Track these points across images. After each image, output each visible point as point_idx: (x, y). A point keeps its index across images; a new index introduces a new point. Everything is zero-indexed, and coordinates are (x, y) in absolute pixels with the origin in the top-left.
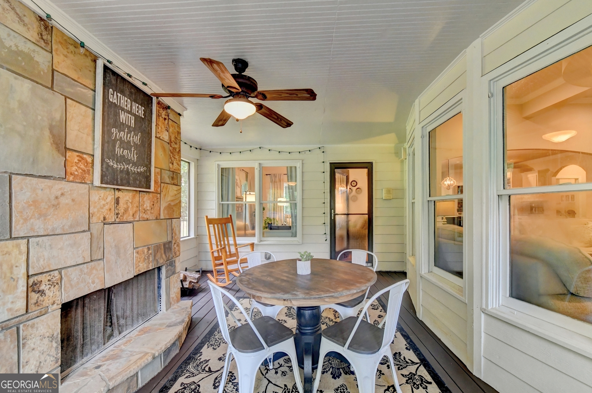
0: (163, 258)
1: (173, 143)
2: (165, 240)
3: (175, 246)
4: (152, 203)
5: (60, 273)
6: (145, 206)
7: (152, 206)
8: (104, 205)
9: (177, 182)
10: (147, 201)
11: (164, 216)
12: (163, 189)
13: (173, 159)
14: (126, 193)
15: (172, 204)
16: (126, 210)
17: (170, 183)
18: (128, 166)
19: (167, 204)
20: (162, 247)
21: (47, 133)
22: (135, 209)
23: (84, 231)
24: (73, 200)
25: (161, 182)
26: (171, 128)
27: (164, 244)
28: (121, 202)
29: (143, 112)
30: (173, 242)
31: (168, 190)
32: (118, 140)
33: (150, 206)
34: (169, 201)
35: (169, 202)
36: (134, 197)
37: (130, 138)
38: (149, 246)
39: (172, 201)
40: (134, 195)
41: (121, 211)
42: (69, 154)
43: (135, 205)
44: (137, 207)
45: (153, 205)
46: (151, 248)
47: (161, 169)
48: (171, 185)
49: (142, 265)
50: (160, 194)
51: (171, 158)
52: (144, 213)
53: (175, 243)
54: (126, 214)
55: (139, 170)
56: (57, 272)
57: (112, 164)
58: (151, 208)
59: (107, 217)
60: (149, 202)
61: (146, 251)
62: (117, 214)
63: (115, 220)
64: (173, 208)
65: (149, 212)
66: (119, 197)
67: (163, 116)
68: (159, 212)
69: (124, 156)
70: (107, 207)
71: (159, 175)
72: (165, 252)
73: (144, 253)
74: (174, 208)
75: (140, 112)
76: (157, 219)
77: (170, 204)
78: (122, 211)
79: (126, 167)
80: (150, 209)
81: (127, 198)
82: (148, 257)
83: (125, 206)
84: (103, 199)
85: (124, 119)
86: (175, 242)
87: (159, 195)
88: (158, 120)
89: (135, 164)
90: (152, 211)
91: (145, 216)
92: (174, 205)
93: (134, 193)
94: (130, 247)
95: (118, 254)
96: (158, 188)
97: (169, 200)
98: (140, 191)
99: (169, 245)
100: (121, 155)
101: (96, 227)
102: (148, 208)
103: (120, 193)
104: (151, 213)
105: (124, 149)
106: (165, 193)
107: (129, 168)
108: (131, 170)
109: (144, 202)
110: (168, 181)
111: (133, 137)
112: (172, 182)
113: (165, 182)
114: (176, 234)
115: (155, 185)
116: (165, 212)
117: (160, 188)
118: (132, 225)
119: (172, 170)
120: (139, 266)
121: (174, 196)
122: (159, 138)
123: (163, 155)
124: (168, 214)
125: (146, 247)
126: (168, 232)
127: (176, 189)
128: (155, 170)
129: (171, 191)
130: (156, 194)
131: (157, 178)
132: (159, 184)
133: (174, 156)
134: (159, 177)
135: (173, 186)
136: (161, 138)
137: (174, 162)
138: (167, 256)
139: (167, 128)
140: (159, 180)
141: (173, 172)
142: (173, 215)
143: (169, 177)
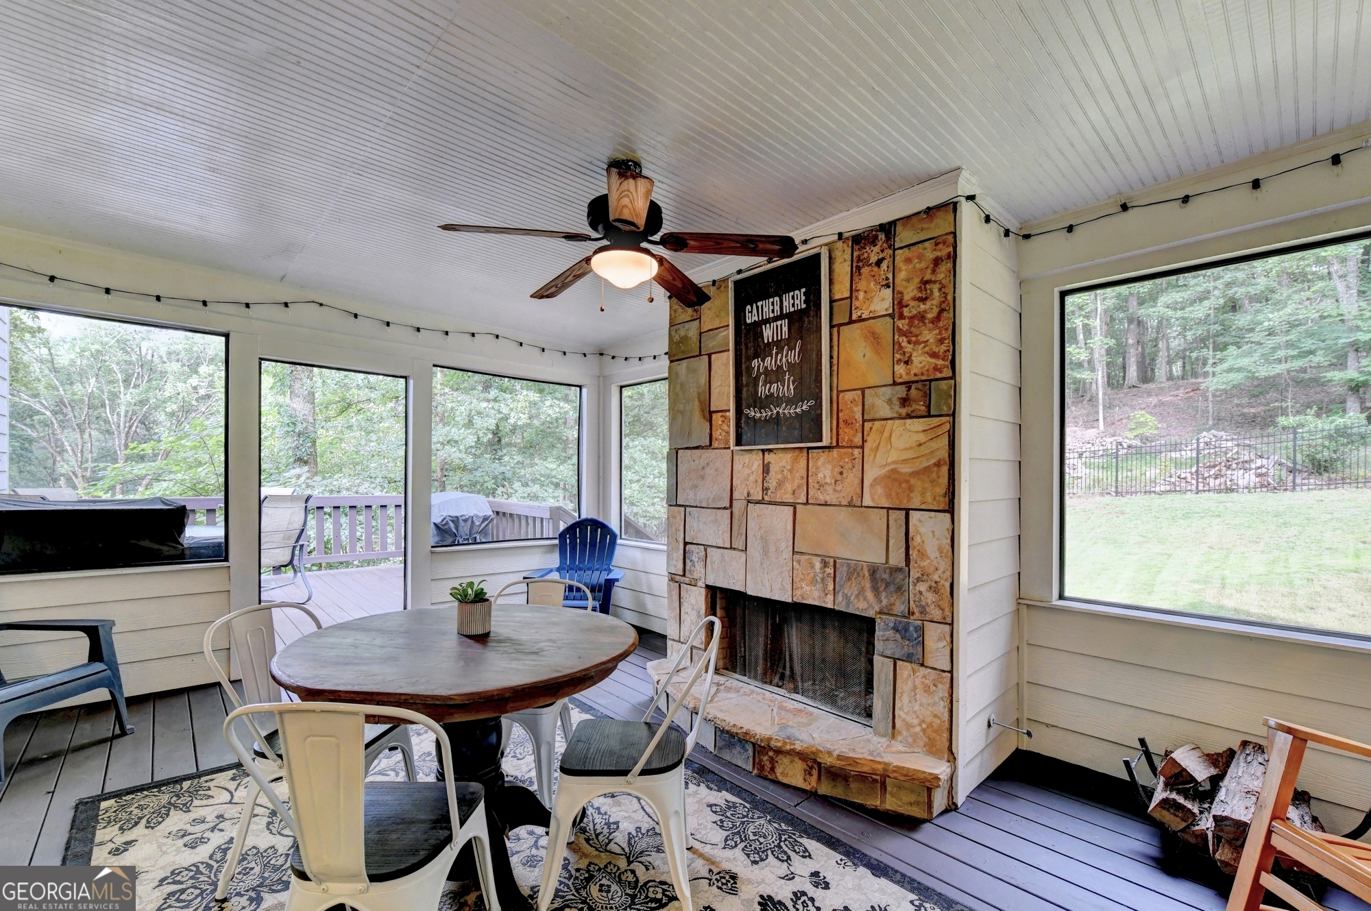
0: (865, 599)
1: (912, 303)
2: (878, 558)
3: (922, 587)
4: (838, 469)
5: (706, 550)
6: (821, 475)
7: (839, 477)
8: (749, 475)
9: (923, 408)
10: (824, 467)
11: (873, 499)
12: (868, 435)
13: (908, 348)
14: (780, 455)
15: (906, 469)
16: (780, 484)
17: (895, 415)
18: (778, 409)
19: (884, 471)
20: (867, 574)
21: (696, 403)
22: (796, 482)
23: (725, 508)
24: (716, 470)
25: (864, 421)
26: (904, 268)
27: (874, 571)
28: (774, 468)
29: (803, 298)
30: (915, 574)
31: (886, 434)
32: (761, 374)
33: (833, 477)
34: (894, 462)
35: (893, 466)
36: (795, 460)
37: (781, 360)
38: (827, 559)
39: (905, 461)
40: (797, 456)
41: (772, 484)
42: (714, 416)
43: (797, 475)
44: (802, 478)
45: (841, 473)
46: (832, 563)
47: (863, 390)
48: (897, 422)
49: (808, 588)
50: (862, 447)
51: (901, 347)
52: (819, 489)
53: (918, 580)
54: (781, 489)
55: (798, 410)
56: (702, 547)
57: (753, 414)
58: (836, 481)
59: (752, 491)
60: (830, 467)
61: (818, 565)
62: (767, 489)
63: (763, 499)
64: (907, 482)
65: (830, 489)
66: (769, 463)
67: (874, 259)
68: (859, 491)
69: (772, 395)
70: (752, 478)
71: (857, 406)
72: (875, 589)
73: (813, 567)
74: (913, 481)
75: (797, 302)
76: (850, 505)
77: (894, 471)
78: (774, 484)
79: (775, 411)
80: (833, 482)
81: (783, 463)
82: (823, 579)
83: (779, 476)
84: (748, 467)
85: (771, 334)
86: (919, 575)
87: (857, 452)
88: (856, 278)
89: (790, 402)
90: (839, 488)
91: (822, 498)
92: (915, 474)
93: (797, 452)
94: (787, 547)
95: (765, 551)
96: (854, 435)
97: (889, 460)
98: (809, 448)
99: (891, 574)
100: (767, 396)
101: (738, 506)
102: (828, 480)
103: (772, 455)
104: (835, 490)
105: (771, 384)
106: (875, 445)
107: (781, 411)
108: (784, 414)
109: (817, 468)
110: (886, 411)
111: (787, 356)
112: (904, 411)
113: (877, 416)
114: (923, 554)
115: (846, 430)
116: (879, 490)
117: (860, 435)
118: (792, 508)
119: (905, 378)
120: (802, 588)
121: (911, 448)
122: (860, 320)
123: (870, 353)
124: (889, 496)
125: (819, 559)
126: (891, 542)
127: (921, 429)
128: (843, 397)
129: (901, 435)
130: (850, 450)
131: (852, 412)
132: (858, 425)
133: (917, 336)
134: (857, 411)
135: (909, 421)
136: (864, 316)
137: (915, 354)
138: (885, 602)
139: (887, 279)
140: (859, 416)
141: (908, 385)
142: (909, 498)
143: (889, 402)
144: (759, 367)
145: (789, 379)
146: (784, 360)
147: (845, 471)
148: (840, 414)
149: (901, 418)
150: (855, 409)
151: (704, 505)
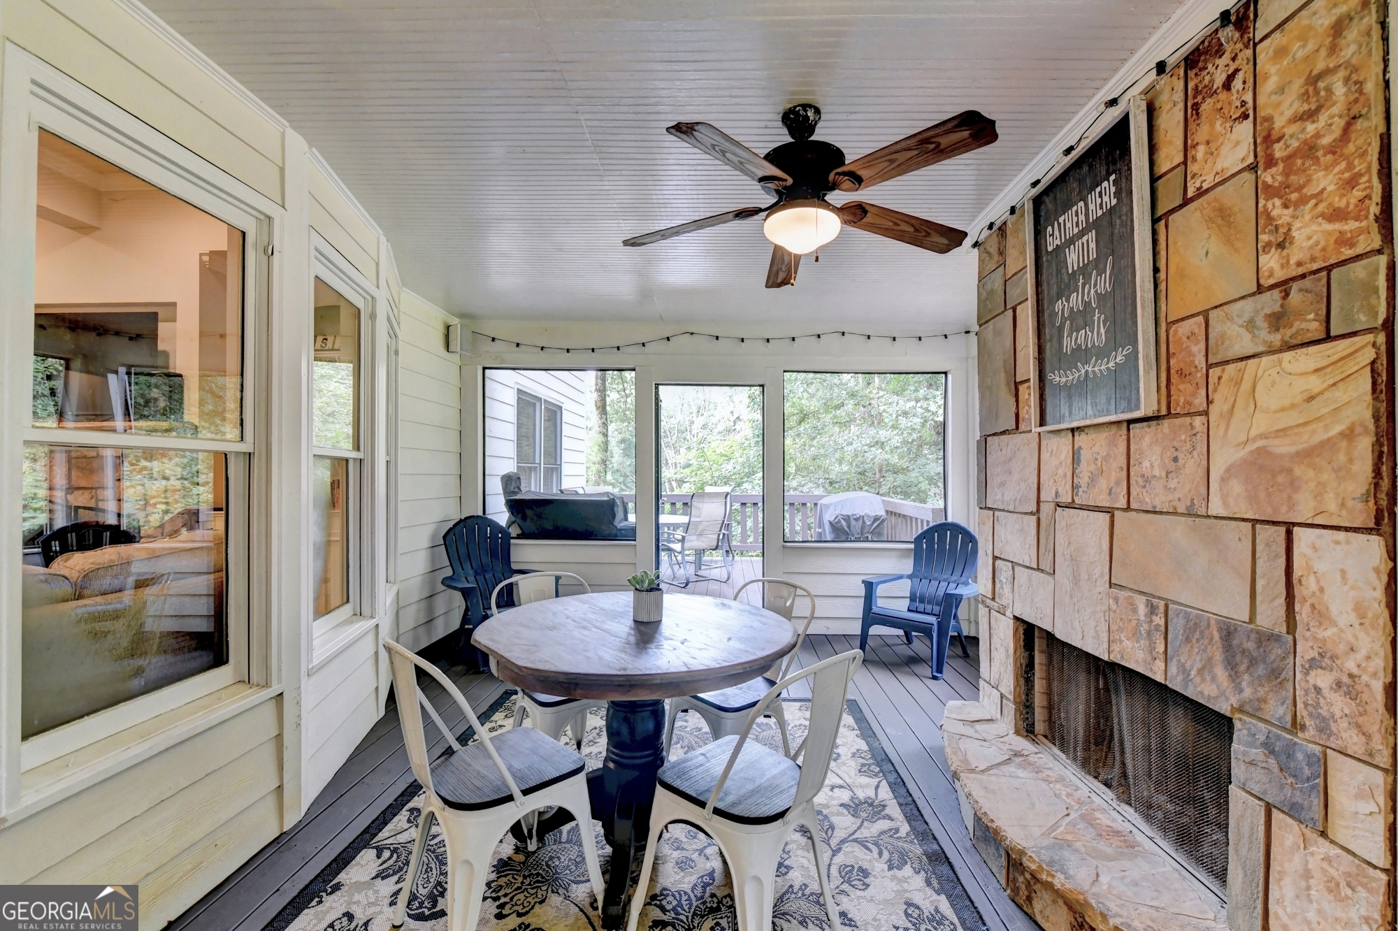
0: (1213, 679)
2: (1235, 609)
3: (1321, 680)
4: (1170, 453)
5: (1013, 569)
6: (1146, 464)
7: (1171, 466)
8: (1057, 468)
9: (1316, 327)
10: (1152, 451)
11: (1225, 504)
12: (1215, 390)
14: (1094, 435)
15: (1284, 448)
16: (1093, 480)
17: (1261, 349)
18: (1086, 367)
19: (1242, 453)
20: (1216, 636)
21: (1003, 374)
22: (1114, 477)
23: (1031, 514)
24: (1022, 462)
25: (1209, 366)
26: (1272, 72)
27: (1228, 632)
28: (1085, 456)
29: (1113, 190)
30: (1305, 651)
31: (1246, 385)
32: (1066, 320)
33: (1164, 466)
34: (1261, 437)
35: (1260, 443)
36: (1112, 443)
37: (1089, 293)
38: (1155, 601)
39: (1282, 432)
40: (1114, 435)
41: (1083, 479)
42: (1020, 389)
43: (1115, 465)
44: (1121, 468)
45: (1175, 460)
46: (1162, 609)
47: (1205, 314)
48: (1266, 360)
49: (1129, 643)
50: (1206, 413)
51: (1270, 218)
52: (1144, 487)
53: (1313, 664)
54: (1094, 486)
55: (1111, 365)
56: (1009, 564)
57: (1058, 379)
58: (1168, 473)
59: (1060, 491)
60: (1158, 449)
61: (1142, 610)
62: (1078, 487)
63: (1073, 501)
64: (1289, 471)
65: (1159, 486)
66: (1080, 448)
67: (1220, 79)
68: (1204, 491)
69: (1080, 347)
70: (1060, 472)
71: (1197, 343)
72: (1231, 665)
73: (1135, 611)
74: (1298, 471)
75: (1105, 199)
76: (1190, 514)
77: (1261, 451)
78: (1086, 479)
79: (1083, 371)
80: (1164, 475)
81: (1097, 448)
82: (1149, 633)
83: (1092, 468)
84: (1056, 455)
85: (1076, 258)
86: (1313, 654)
87: (1198, 421)
88: (1192, 126)
89: (1100, 354)
90: (1172, 484)
91: (1149, 500)
92: (1302, 456)
93: (1114, 428)
94: (1102, 575)
95: (1076, 580)
96: (1194, 394)
97: (1253, 433)
98: (1129, 422)
99: (1259, 643)
100: (1073, 350)
101: (1046, 509)
102: (1157, 472)
103: (1083, 436)
104: (1165, 487)
106: (1226, 407)
107: (1090, 369)
108: (1094, 372)
109: (1142, 453)
110: (1245, 344)
113: (1231, 355)
114: (1322, 615)
115: (1181, 387)
116: (1237, 487)
117: (1203, 392)
118: (1107, 516)
119: (1280, 275)
120: (1121, 641)
121: (1293, 406)
122: (1201, 193)
123: (1215, 246)
124: (1252, 499)
125: (1144, 598)
126: (1260, 584)
127: (1312, 366)
128: (1176, 331)
129: (1273, 384)
130: (1188, 420)
131: (1191, 354)
132: (1200, 375)
133: (1299, 189)
134: (1198, 349)
135: (1287, 356)
136: (1205, 186)
137: (1297, 224)
138: (1248, 693)
139: (1243, 103)
140: (1200, 361)
141: (1284, 286)
142: (1291, 507)
143: (1250, 325)
144: (1063, 310)
145: (1099, 318)
146: (1092, 291)
147: (1181, 456)
148: (1172, 362)
149: (1271, 352)
150: (1195, 349)
151: (1011, 508)
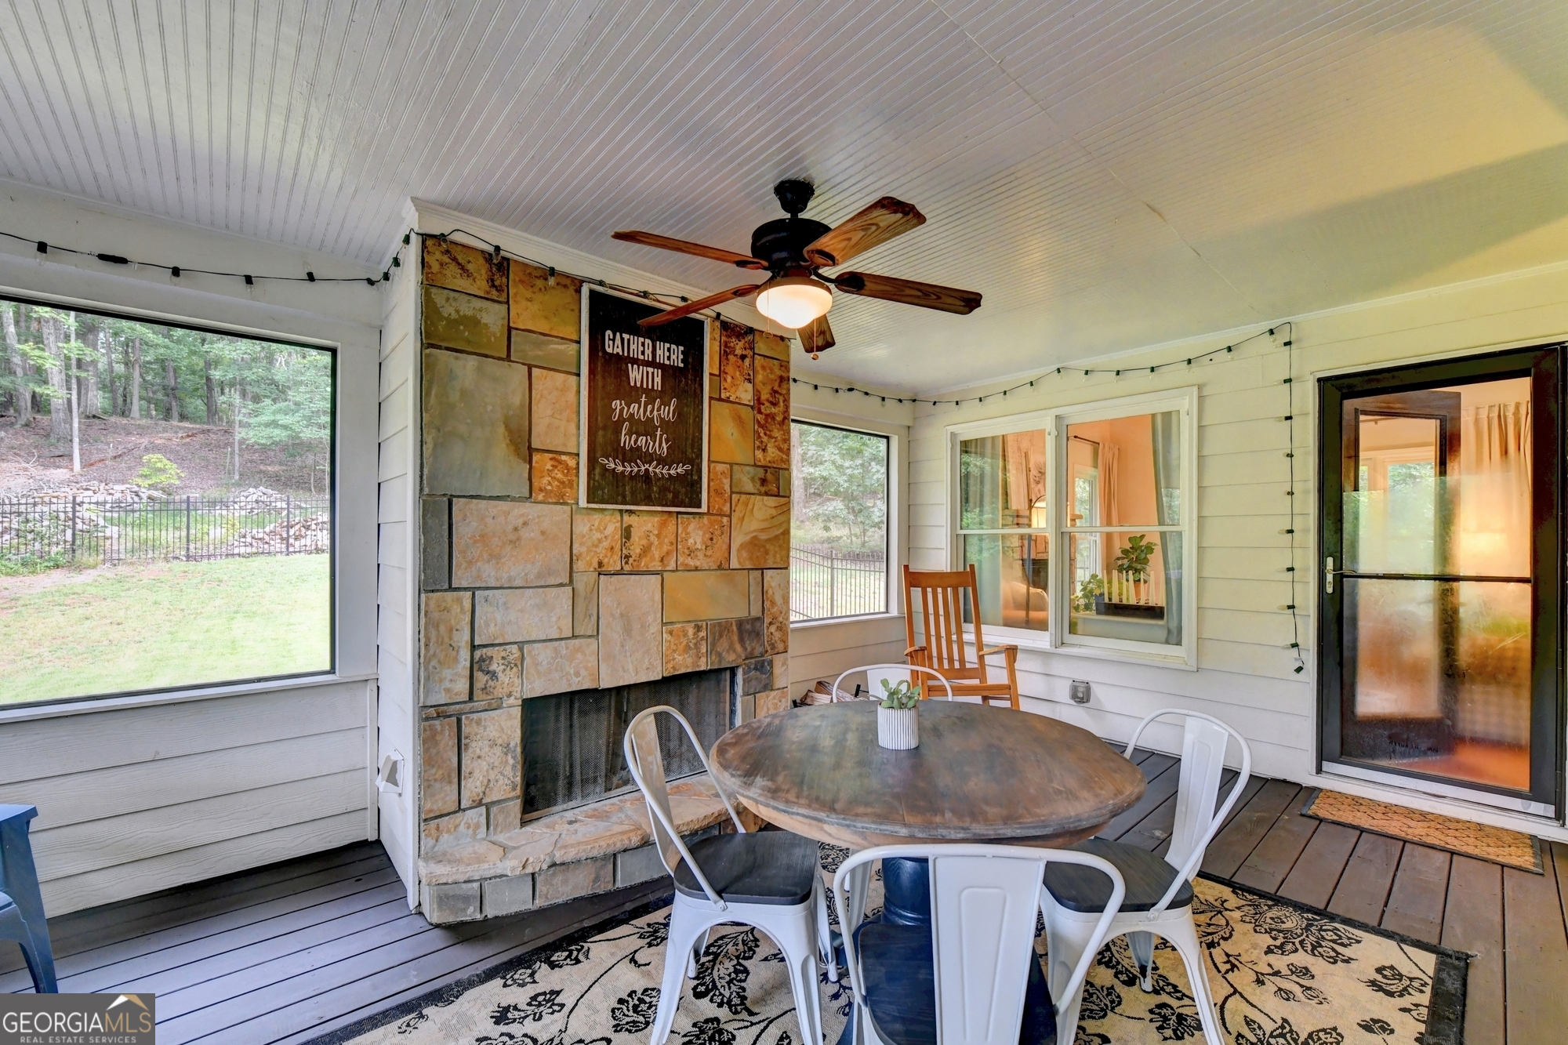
0: (734, 651)
1: (767, 404)
2: (742, 613)
3: (773, 629)
4: (708, 536)
5: (521, 650)
6: (691, 541)
7: (709, 542)
8: (600, 541)
9: (776, 489)
10: (695, 533)
11: (740, 563)
12: (736, 506)
13: (765, 439)
14: (645, 518)
15: (763, 536)
16: (646, 550)
17: (756, 492)
18: (647, 466)
19: (748, 538)
20: (735, 628)
21: (501, 430)
22: (665, 548)
23: (561, 585)
24: (543, 533)
25: (732, 492)
26: (761, 372)
27: (740, 623)
28: (636, 533)
29: (681, 357)
30: (767, 621)
31: (750, 506)
32: (625, 420)
33: (703, 542)
34: (755, 531)
35: (754, 534)
36: (663, 524)
37: (652, 412)
38: (700, 623)
39: (763, 530)
40: (666, 520)
41: (635, 549)
42: (536, 457)
43: (666, 540)
44: (672, 543)
45: (711, 539)
46: (704, 627)
47: (731, 465)
48: (758, 497)
49: (680, 658)
50: (730, 516)
51: (759, 437)
52: (689, 555)
53: (771, 623)
54: (646, 556)
55: (672, 472)
56: (516, 646)
57: (613, 466)
58: (706, 547)
59: (606, 561)
60: (701, 533)
61: (691, 632)
62: (627, 557)
63: (622, 568)
64: (764, 546)
65: (700, 555)
66: (630, 526)
67: (739, 352)
68: (727, 555)
69: (639, 448)
70: (606, 544)
71: (726, 478)
72: (741, 640)
73: (685, 635)
74: (768, 546)
75: (673, 357)
76: (720, 568)
77: (755, 538)
78: (638, 551)
79: (643, 468)
80: (704, 547)
81: (649, 526)
82: (695, 644)
83: (644, 542)
84: (598, 530)
85: (639, 378)
86: (771, 620)
87: (725, 520)
88: (724, 362)
89: (662, 461)
90: (709, 553)
91: (692, 563)
92: (768, 540)
93: (665, 517)
94: (655, 620)
95: (628, 630)
96: (724, 505)
97: (752, 529)
98: (678, 513)
99: (752, 624)
100: (632, 447)
101: (583, 581)
102: (699, 546)
103: (634, 517)
104: (705, 555)
105: (639, 435)
106: (741, 515)
107: (651, 469)
108: (655, 473)
109: (687, 534)
110: (749, 487)
111: (659, 410)
112: (763, 489)
113: (743, 490)
114: (773, 603)
115: (717, 499)
116: (745, 554)
117: (728, 505)
118: (659, 577)
119: (763, 463)
120: (674, 659)
121: (767, 520)
122: (727, 400)
123: (736, 435)
124: (751, 559)
125: (693, 624)
126: (752, 598)
127: (774, 505)
128: (715, 467)
129: (760, 509)
130: (719, 518)
131: (722, 483)
132: (727, 496)
133: (770, 431)
134: (726, 482)
135: (766, 498)
136: (731, 399)
137: (769, 445)
138: (749, 649)
139: (749, 375)
140: (727, 488)
141: (765, 468)
142: (766, 560)
143: (753, 479)
144: (622, 410)
145: (661, 436)
146: (655, 413)
147: (714, 538)
148: (711, 484)
149: (760, 494)
150: (725, 481)
151: (518, 583)
